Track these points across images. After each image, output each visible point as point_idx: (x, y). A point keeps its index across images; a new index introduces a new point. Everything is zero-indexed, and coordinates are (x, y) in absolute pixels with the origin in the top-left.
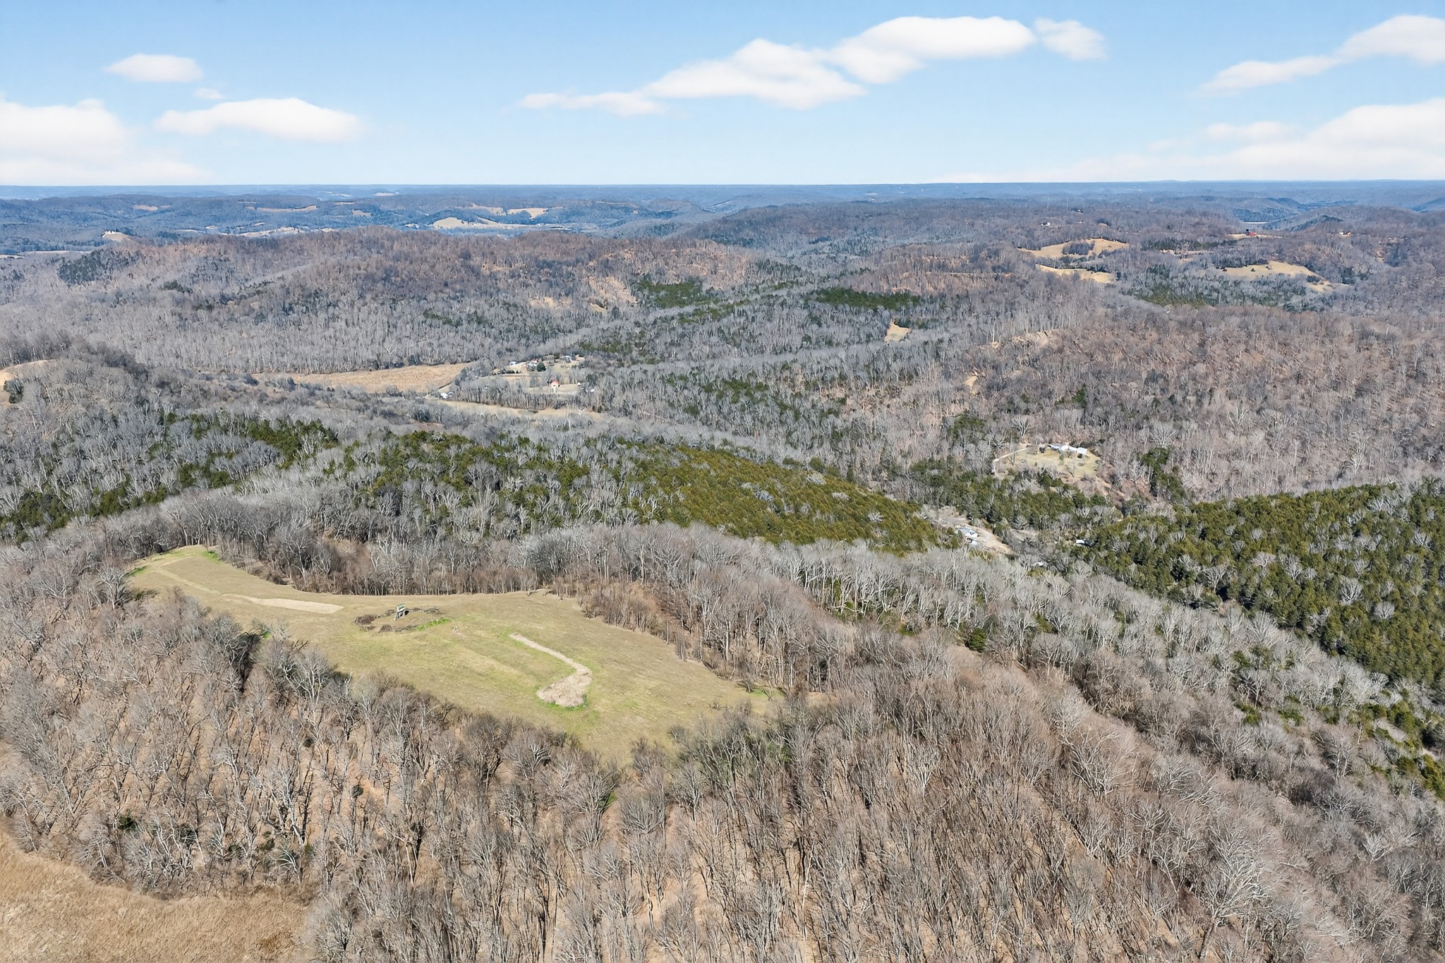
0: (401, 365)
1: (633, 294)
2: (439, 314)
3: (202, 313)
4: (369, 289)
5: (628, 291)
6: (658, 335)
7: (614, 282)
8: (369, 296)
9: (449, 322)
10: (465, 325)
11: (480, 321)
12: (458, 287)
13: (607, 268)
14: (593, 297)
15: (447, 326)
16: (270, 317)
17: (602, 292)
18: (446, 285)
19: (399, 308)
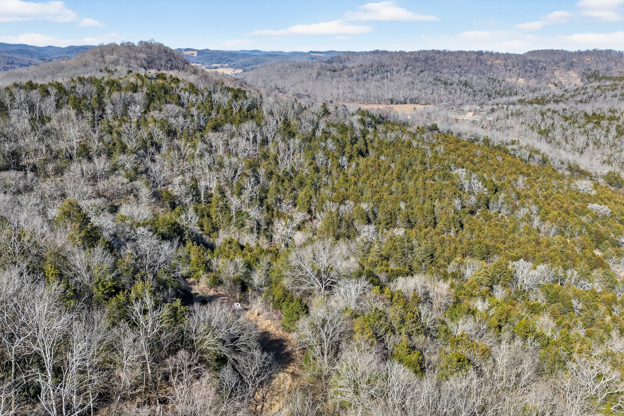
0: (405, 103)
1: (582, 81)
2: (443, 79)
3: (328, 73)
4: (412, 65)
5: (579, 80)
6: (572, 96)
7: (573, 74)
8: (409, 68)
9: (446, 84)
10: (455, 85)
11: (466, 84)
12: (466, 68)
13: (571, 66)
14: (553, 80)
15: (443, 86)
16: (355, 76)
17: (561, 78)
18: (460, 67)
19: (422, 74)
